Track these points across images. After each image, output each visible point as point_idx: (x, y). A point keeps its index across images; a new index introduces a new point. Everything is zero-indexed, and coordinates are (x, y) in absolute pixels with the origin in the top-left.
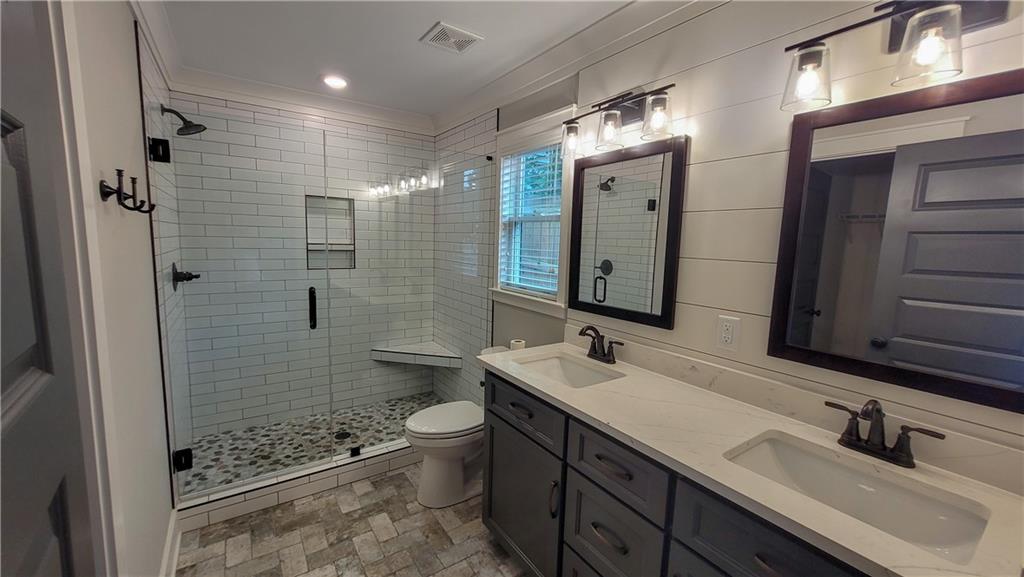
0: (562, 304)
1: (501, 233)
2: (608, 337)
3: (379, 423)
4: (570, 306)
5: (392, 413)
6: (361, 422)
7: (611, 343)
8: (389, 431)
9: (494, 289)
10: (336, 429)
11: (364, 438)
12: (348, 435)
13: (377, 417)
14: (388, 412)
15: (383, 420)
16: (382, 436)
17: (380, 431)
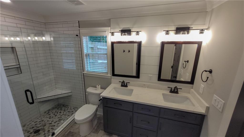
0: (110, 75)
1: (85, 57)
2: (126, 82)
3: (48, 121)
4: (113, 76)
5: (50, 116)
6: (40, 124)
7: (127, 83)
8: (54, 122)
9: (84, 72)
10: (32, 131)
11: (47, 128)
12: (39, 130)
13: (45, 119)
14: (48, 116)
15: (48, 119)
16: (53, 124)
17: (51, 123)
